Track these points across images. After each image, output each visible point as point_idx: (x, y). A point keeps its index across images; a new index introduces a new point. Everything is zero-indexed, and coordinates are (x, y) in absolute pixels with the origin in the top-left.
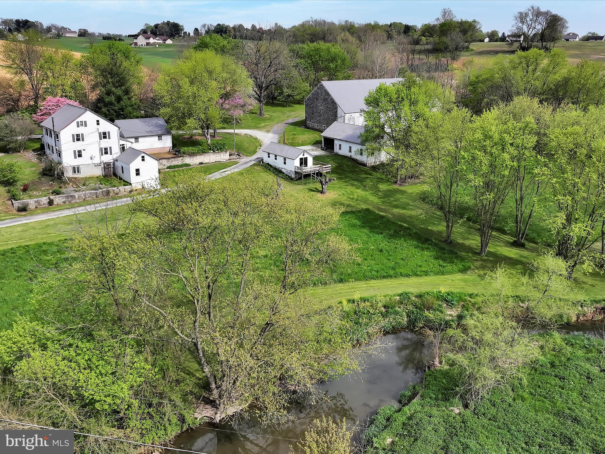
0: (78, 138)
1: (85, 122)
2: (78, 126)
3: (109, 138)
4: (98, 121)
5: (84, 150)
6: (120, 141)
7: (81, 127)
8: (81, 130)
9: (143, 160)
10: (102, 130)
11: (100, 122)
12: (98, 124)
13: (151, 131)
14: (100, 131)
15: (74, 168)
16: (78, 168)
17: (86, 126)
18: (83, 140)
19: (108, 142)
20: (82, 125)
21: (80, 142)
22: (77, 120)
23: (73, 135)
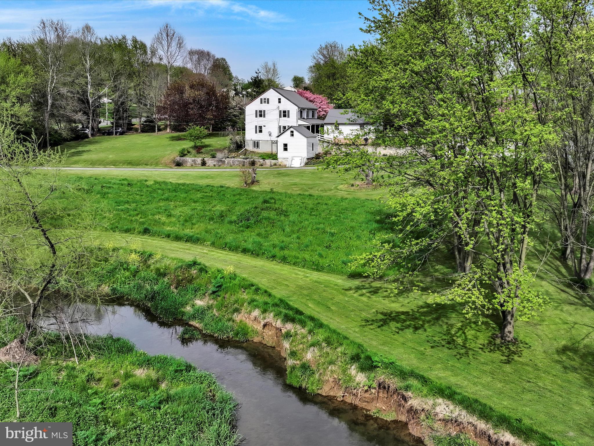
0: (261, 114)
1: (268, 99)
2: (261, 103)
3: (289, 117)
4: (279, 99)
5: (264, 126)
6: (299, 121)
7: (264, 104)
8: (264, 107)
9: (292, 135)
10: (282, 109)
11: (281, 101)
12: (280, 102)
14: (280, 109)
15: (255, 142)
16: (258, 143)
17: (268, 103)
18: (264, 117)
19: (287, 121)
20: (265, 102)
21: (262, 119)
22: (261, 97)
23: (256, 111)
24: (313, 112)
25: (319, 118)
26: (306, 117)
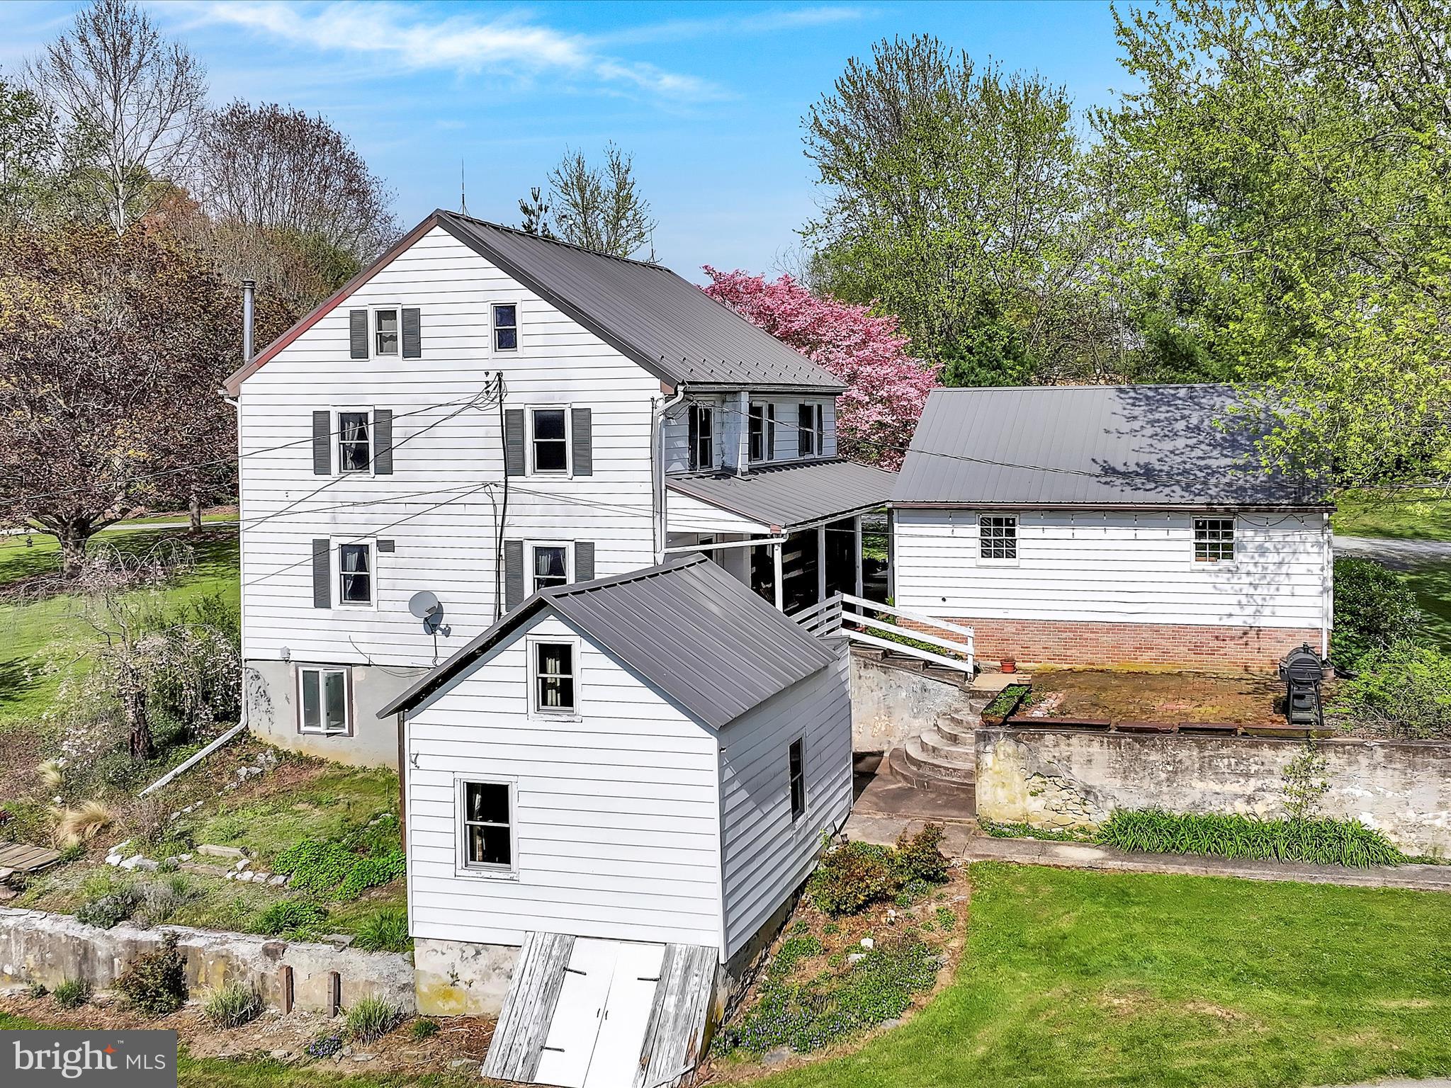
0: (358, 442)
1: (413, 318)
2: (359, 352)
3: (584, 467)
4: (506, 314)
5: (387, 546)
6: (675, 501)
7: (375, 361)
8: (377, 383)
10: (528, 396)
11: (521, 327)
12: (506, 339)
13: (1148, 473)
14: (511, 403)
15: (310, 680)
16: (336, 684)
17: (413, 350)
18: (385, 465)
19: (567, 500)
20: (385, 342)
21: (362, 483)
22: (356, 301)
23: (320, 420)
24: (805, 415)
25: (851, 450)
26: (742, 463)
